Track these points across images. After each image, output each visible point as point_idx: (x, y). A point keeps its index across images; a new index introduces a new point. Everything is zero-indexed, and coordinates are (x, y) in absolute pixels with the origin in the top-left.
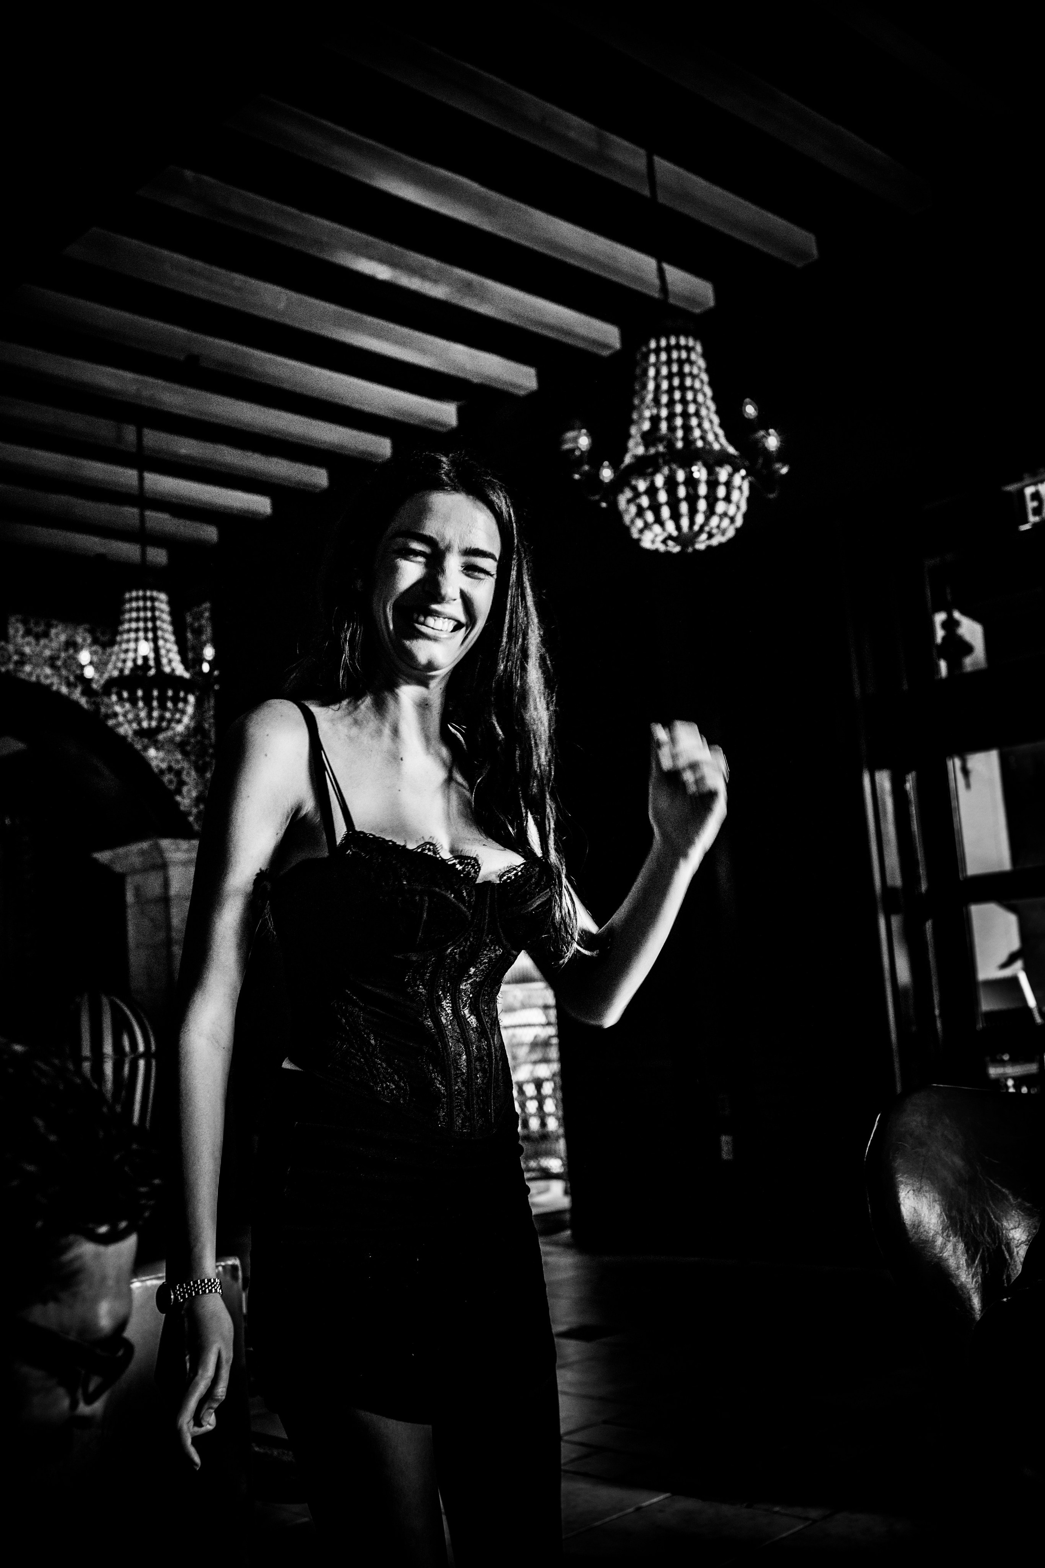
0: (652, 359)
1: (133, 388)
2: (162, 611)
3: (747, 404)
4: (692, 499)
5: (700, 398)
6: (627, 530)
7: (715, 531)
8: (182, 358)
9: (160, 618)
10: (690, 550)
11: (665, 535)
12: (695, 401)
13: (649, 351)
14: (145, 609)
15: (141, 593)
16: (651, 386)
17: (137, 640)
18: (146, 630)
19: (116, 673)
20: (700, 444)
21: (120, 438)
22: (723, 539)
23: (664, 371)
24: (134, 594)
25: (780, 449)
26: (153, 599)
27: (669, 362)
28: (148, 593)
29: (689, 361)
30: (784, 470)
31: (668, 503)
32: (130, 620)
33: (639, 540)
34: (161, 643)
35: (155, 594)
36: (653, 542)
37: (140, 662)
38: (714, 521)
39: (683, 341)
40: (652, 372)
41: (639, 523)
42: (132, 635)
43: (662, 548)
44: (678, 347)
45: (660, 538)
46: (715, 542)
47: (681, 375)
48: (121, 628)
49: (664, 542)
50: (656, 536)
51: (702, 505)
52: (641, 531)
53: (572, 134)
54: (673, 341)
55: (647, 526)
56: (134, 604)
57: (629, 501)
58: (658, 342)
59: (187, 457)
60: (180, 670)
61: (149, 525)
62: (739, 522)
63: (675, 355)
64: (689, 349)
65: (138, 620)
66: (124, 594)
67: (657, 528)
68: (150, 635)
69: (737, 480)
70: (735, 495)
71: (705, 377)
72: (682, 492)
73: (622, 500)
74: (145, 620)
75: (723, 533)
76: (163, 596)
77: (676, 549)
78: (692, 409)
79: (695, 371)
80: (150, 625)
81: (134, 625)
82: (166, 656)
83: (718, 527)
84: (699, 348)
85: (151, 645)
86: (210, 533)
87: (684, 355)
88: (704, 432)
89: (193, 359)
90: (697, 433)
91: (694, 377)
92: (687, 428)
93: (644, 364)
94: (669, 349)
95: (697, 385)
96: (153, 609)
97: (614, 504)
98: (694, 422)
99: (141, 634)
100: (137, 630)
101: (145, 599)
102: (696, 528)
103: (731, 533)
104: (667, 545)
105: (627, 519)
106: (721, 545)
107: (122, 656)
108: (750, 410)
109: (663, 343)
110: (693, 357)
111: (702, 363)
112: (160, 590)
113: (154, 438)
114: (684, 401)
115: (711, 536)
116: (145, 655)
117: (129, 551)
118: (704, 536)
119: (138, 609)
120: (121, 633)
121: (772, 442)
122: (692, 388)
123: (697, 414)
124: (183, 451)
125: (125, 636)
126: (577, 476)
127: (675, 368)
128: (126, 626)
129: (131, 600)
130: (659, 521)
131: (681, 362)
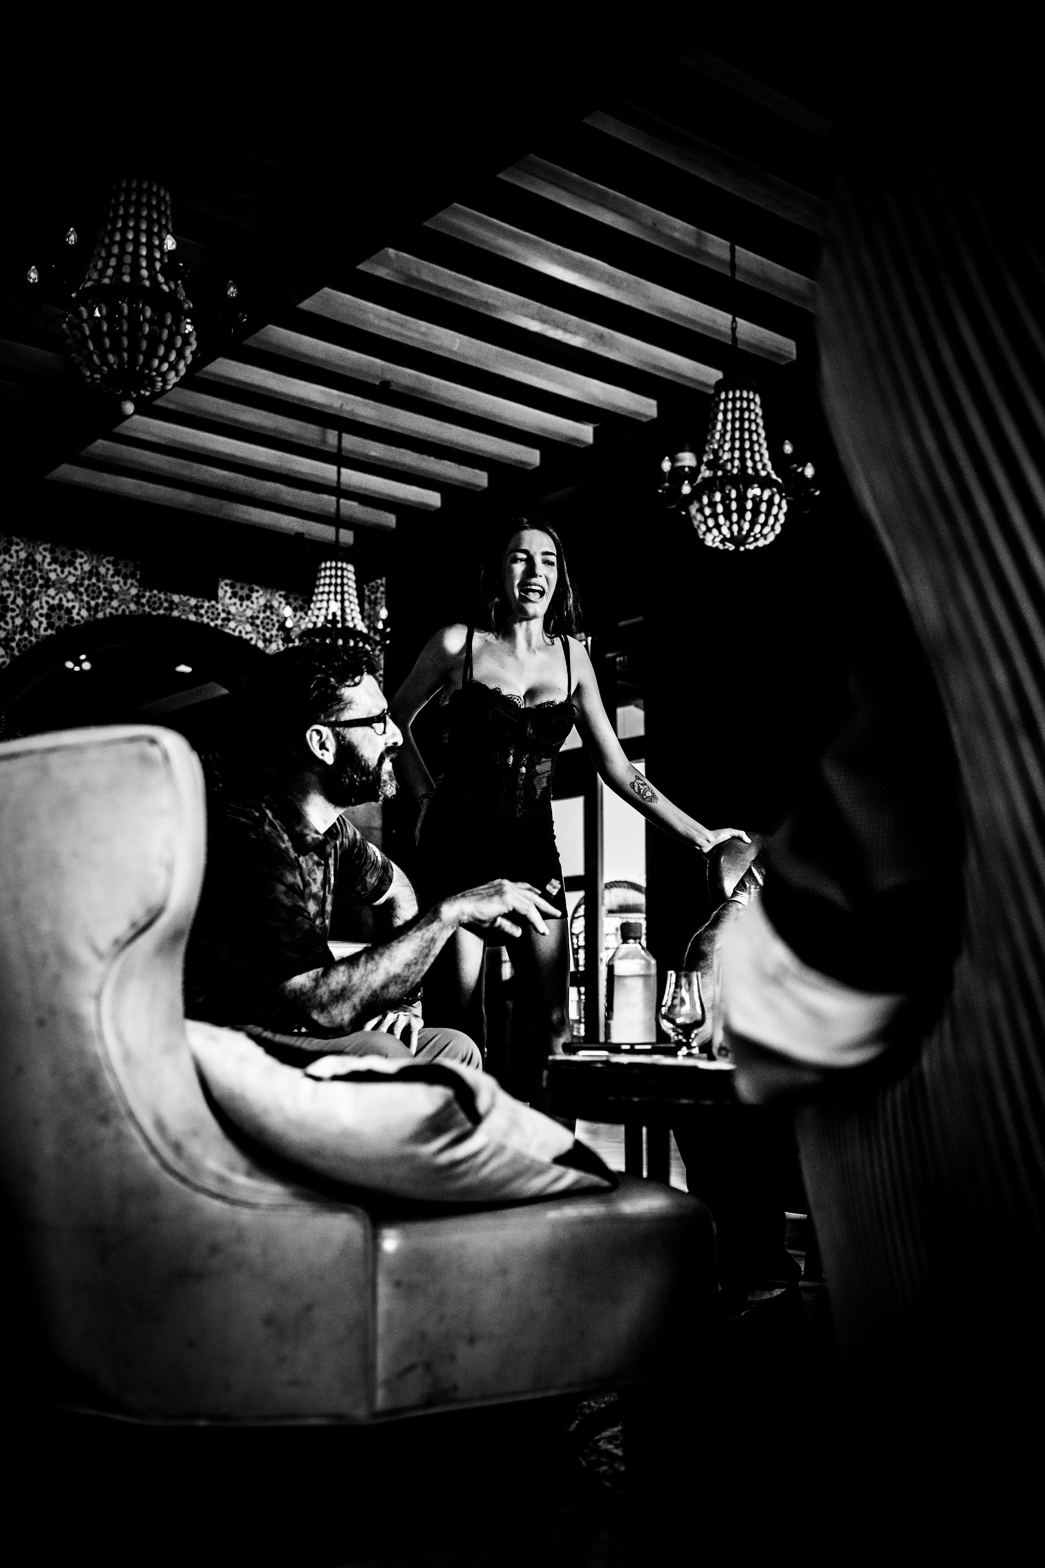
0: (722, 407)
1: (337, 404)
2: (349, 579)
3: (787, 444)
4: (741, 511)
5: (755, 437)
6: (695, 531)
7: (758, 536)
8: (377, 383)
9: (347, 584)
10: (742, 549)
11: (721, 537)
12: (750, 439)
13: (721, 400)
14: (336, 576)
15: (334, 564)
16: (719, 426)
17: (328, 601)
18: (336, 593)
19: (311, 626)
20: (750, 471)
21: (324, 441)
22: (767, 542)
23: (729, 416)
24: (328, 564)
25: (814, 477)
26: (342, 569)
27: (734, 409)
28: (339, 565)
29: (748, 409)
30: (817, 493)
31: (723, 514)
32: (324, 585)
33: (704, 539)
34: (347, 604)
35: (345, 565)
36: (713, 541)
37: (330, 617)
38: (758, 528)
39: (745, 395)
40: (720, 417)
41: (703, 528)
42: (325, 597)
43: (721, 547)
44: (741, 399)
45: (718, 539)
46: (761, 543)
47: (742, 420)
48: (316, 591)
49: (722, 541)
50: (715, 537)
51: (748, 516)
52: (704, 534)
53: (677, 235)
54: (738, 394)
55: (709, 530)
56: (328, 573)
57: (698, 511)
58: (727, 395)
59: (375, 458)
60: (361, 627)
61: (344, 511)
62: (778, 529)
63: (738, 405)
64: (749, 401)
65: (330, 585)
66: (320, 564)
67: (715, 532)
68: (339, 597)
69: (777, 499)
70: (775, 510)
71: (760, 422)
72: (734, 506)
73: (693, 509)
74: (336, 585)
75: (765, 537)
76: (351, 568)
77: (731, 547)
78: (747, 445)
79: (753, 417)
80: (339, 589)
81: (327, 589)
82: (351, 614)
83: (760, 532)
84: (758, 400)
85: (339, 605)
86: (390, 520)
87: (745, 405)
88: (755, 462)
89: (386, 384)
90: (749, 463)
91: (750, 421)
92: (742, 459)
93: (716, 410)
94: (734, 400)
95: (754, 427)
96: (342, 577)
97: (688, 512)
98: (748, 454)
99: (332, 596)
100: (329, 593)
101: (336, 568)
102: (744, 533)
103: (771, 538)
104: (724, 545)
105: (696, 523)
106: (765, 546)
107: (316, 612)
108: (788, 448)
109: (731, 395)
110: (752, 406)
111: (759, 411)
112: (347, 563)
113: (351, 442)
114: (742, 440)
115: (756, 540)
116: (334, 611)
117: (325, 532)
118: (752, 539)
119: (331, 577)
120: (317, 595)
121: (809, 471)
122: (749, 430)
123: (751, 449)
124: (373, 453)
125: (320, 597)
126: (660, 491)
127: (737, 415)
128: (321, 589)
129: (325, 569)
130: (718, 526)
131: (742, 410)
